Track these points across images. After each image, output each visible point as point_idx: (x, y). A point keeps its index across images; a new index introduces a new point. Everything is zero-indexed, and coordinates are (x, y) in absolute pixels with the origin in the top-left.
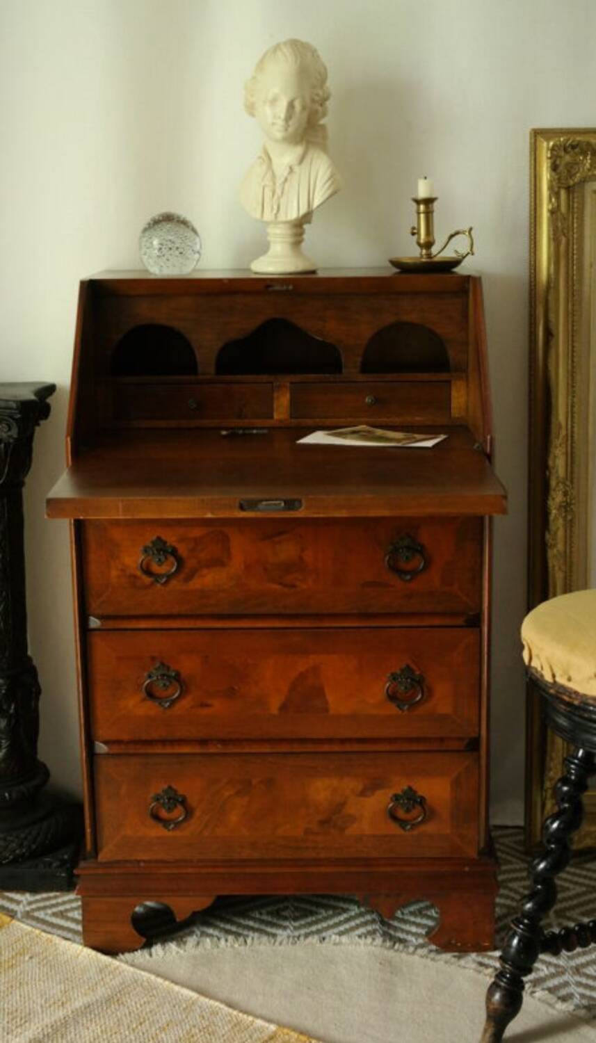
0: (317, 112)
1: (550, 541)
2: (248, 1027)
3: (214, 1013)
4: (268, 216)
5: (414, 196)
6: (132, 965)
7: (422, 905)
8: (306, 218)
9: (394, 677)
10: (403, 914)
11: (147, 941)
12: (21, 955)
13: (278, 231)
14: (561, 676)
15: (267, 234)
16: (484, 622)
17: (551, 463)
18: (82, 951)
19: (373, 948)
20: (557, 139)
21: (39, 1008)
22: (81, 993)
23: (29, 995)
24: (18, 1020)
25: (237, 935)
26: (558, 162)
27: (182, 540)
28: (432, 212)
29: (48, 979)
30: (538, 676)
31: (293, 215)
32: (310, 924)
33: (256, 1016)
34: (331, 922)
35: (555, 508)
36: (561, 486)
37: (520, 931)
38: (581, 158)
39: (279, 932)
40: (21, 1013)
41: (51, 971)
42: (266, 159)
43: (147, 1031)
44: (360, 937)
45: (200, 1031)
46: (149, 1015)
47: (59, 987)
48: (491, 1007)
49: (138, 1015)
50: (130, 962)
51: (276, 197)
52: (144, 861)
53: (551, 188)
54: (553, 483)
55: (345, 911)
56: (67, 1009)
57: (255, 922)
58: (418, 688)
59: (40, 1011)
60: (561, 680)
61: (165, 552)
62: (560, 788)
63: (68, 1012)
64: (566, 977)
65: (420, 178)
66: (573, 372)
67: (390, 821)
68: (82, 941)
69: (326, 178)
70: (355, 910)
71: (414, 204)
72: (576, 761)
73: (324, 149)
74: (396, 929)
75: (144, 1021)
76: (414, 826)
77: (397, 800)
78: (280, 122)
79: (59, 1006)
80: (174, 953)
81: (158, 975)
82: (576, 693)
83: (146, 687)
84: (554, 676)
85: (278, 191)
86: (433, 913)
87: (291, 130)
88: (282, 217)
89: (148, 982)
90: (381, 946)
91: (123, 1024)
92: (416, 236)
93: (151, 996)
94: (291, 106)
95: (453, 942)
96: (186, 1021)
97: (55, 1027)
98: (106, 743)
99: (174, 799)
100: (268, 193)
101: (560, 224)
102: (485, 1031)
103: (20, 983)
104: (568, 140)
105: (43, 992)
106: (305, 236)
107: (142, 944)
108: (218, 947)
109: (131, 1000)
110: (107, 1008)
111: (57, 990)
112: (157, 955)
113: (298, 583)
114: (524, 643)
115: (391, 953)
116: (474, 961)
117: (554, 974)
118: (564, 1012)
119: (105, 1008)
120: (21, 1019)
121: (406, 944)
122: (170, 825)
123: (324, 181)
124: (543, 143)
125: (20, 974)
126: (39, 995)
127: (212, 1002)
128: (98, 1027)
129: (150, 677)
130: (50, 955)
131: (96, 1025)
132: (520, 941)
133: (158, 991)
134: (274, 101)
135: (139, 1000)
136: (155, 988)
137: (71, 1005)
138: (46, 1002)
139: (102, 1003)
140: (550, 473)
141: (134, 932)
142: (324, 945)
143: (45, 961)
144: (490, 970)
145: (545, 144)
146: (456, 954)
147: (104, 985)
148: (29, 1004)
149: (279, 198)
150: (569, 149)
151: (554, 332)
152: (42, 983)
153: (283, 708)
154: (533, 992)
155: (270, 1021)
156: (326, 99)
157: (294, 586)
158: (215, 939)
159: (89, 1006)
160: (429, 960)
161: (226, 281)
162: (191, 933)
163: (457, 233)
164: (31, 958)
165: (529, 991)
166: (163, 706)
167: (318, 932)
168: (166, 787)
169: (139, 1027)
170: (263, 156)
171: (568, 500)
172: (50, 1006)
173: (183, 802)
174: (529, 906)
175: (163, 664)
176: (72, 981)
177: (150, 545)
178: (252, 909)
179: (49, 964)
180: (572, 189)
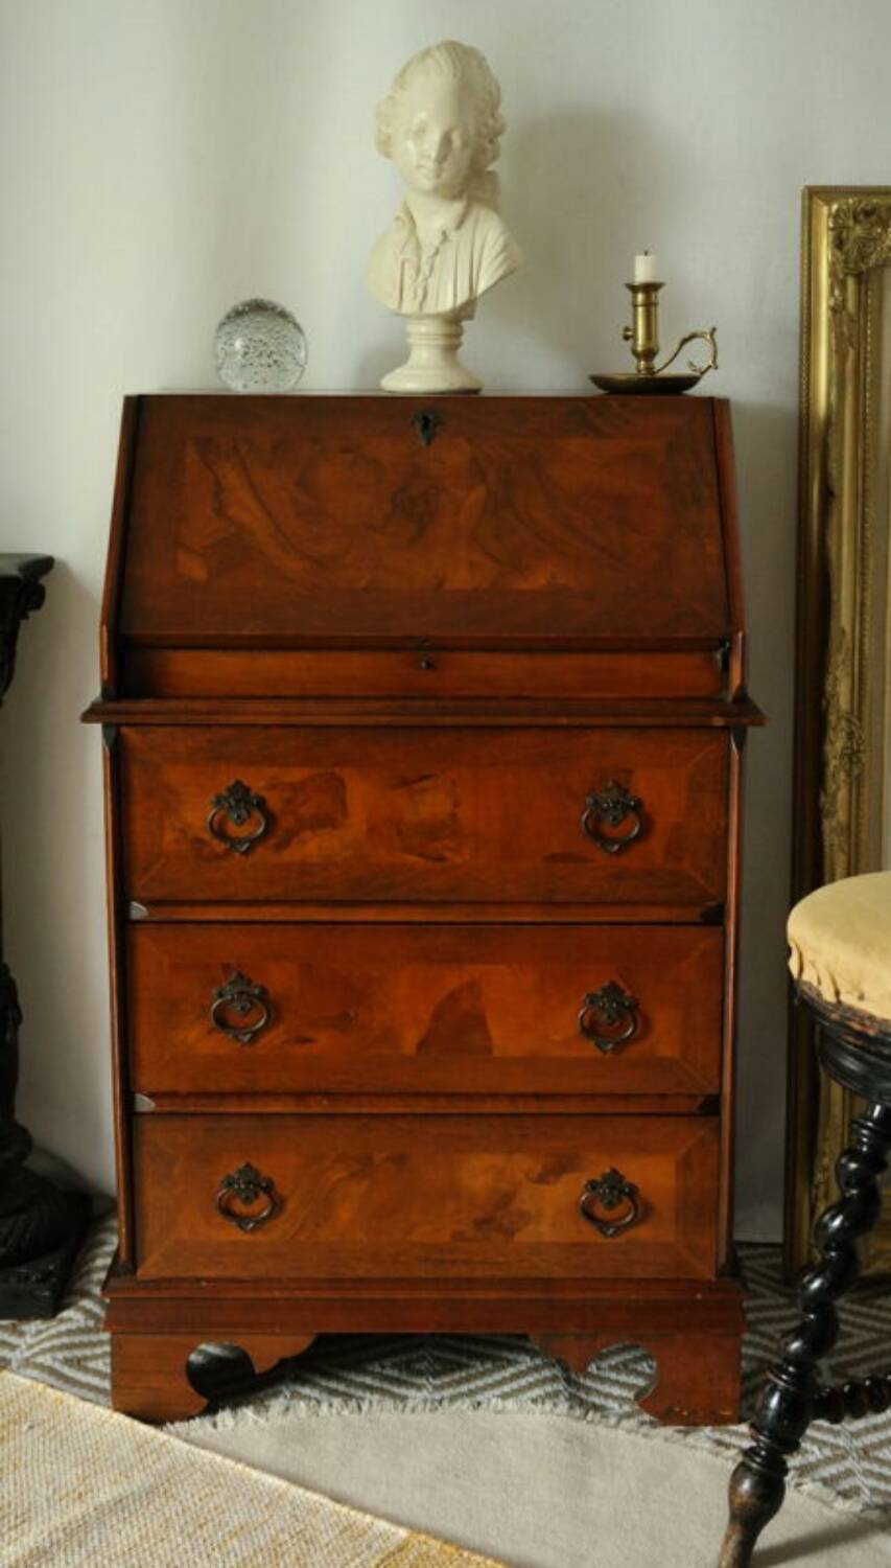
0: (484, 151)
1: (827, 806)
2: (365, 1532)
3: (314, 1510)
4: (409, 306)
5: (630, 282)
6: (186, 1441)
7: (628, 1356)
8: (466, 311)
9: (592, 999)
10: (598, 1368)
11: (208, 1405)
12: (15, 1424)
13: (424, 329)
14: (848, 992)
15: (406, 335)
16: (729, 918)
17: (829, 688)
18: (111, 1417)
19: (555, 1418)
20: (842, 201)
21: (43, 1500)
22: (109, 1480)
23: (28, 1483)
24: (12, 1518)
25: (347, 1397)
26: (844, 235)
27: (273, 787)
28: (656, 304)
29: (57, 1459)
30: (813, 995)
32: (459, 1382)
33: (377, 1515)
34: (489, 1380)
35: (835, 758)
36: (844, 724)
37: (781, 1384)
38: (879, 230)
39: (412, 1393)
40: (16, 1509)
41: (62, 1447)
42: (407, 220)
43: (210, 1536)
44: (534, 1401)
45: (292, 1537)
46: (213, 1513)
47: (74, 1472)
48: (738, 1501)
49: (196, 1512)
50: (184, 1435)
51: (421, 277)
52: (208, 1280)
53: (832, 274)
54: (832, 718)
55: (510, 1363)
56: (87, 1504)
57: (374, 1378)
58: (630, 1019)
59: (45, 1506)
60: (848, 999)
61: (248, 802)
62: (845, 1166)
63: (88, 1509)
64: (848, 1464)
65: (640, 254)
66: (863, 551)
67: (582, 1219)
68: (110, 1403)
69: (498, 248)
70: (526, 1362)
71: (629, 294)
72: (870, 1124)
73: (495, 207)
74: (589, 1390)
75: (206, 1523)
76: (619, 1230)
77: (594, 1188)
78: (430, 165)
79: (74, 1500)
80: (250, 1423)
81: (226, 1455)
82: (871, 1018)
83: (215, 1010)
84: (837, 993)
85: (425, 268)
86: (644, 1367)
87: (445, 175)
88: (430, 308)
89: (212, 1467)
90: (568, 1415)
91: (173, 1527)
92: (630, 342)
93: (216, 1487)
94: (446, 140)
95: (677, 1409)
96: (270, 1521)
97: (68, 1531)
98: (151, 1096)
99: (256, 1184)
100: (410, 271)
101: (845, 329)
102: (728, 1538)
103: (15, 1465)
104: (860, 202)
105: (50, 1479)
106: (464, 339)
107: (201, 1409)
108: (318, 1415)
109: (185, 1492)
110: (148, 1504)
111: (71, 1477)
112: (224, 1426)
113: (448, 854)
114: (792, 945)
115: (581, 1427)
116: (709, 1438)
117: (830, 1458)
118: (846, 1514)
119: (145, 1503)
120: (16, 1517)
121: (606, 1413)
122: (248, 1224)
123: (494, 253)
124: (821, 207)
125: (15, 1451)
126: (44, 1482)
127: (309, 1494)
128: (136, 1529)
129: (221, 995)
130: (59, 1424)
131: (132, 1527)
132: (782, 1399)
133: (228, 1478)
134: (420, 132)
135: (199, 1491)
136: (222, 1474)
137: (92, 1498)
138: (54, 1492)
139: (141, 1497)
140: (828, 703)
141: (192, 1390)
142: (481, 1412)
143: (53, 1433)
144: (732, 1452)
145: (825, 210)
146: (682, 1428)
147: (144, 1468)
148: (29, 1497)
149: (426, 279)
150: (861, 217)
151: (836, 492)
152: (48, 1466)
153: (422, 1045)
154: (798, 1485)
155: (398, 1522)
156: (499, 133)
157: (441, 859)
158: (313, 1403)
159: (121, 1501)
160: (640, 1436)
162: (276, 1395)
163: (693, 336)
164: (31, 1427)
165: (793, 1483)
166: (239, 1040)
167: (471, 1393)
168: (242, 1165)
169: (199, 1532)
170: (402, 215)
171: (855, 747)
172: (60, 1500)
173: (269, 1188)
174: (795, 1345)
175: (240, 976)
176: (94, 1463)
177: (225, 793)
178: (371, 1360)
179: (58, 1438)
180: (864, 278)
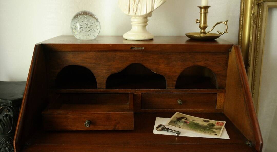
4: (132, 13)
5: (200, 5)
8: (149, 14)
13: (136, 20)
15: (131, 21)
28: (207, 13)
31: (144, 13)
51: (136, 4)
53: (253, 4)
71: (199, 9)
88: (139, 13)
92: (199, 24)
106: (148, 23)
149: (137, 4)
161: (111, 45)
163: (220, 23)
180: (259, 5)
